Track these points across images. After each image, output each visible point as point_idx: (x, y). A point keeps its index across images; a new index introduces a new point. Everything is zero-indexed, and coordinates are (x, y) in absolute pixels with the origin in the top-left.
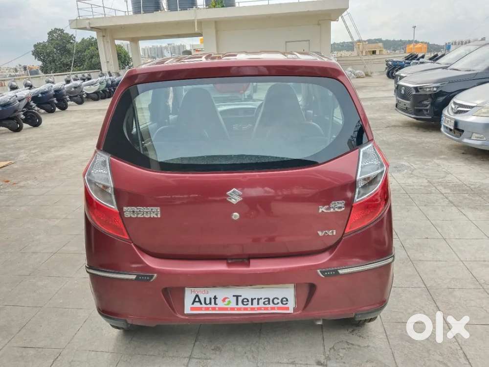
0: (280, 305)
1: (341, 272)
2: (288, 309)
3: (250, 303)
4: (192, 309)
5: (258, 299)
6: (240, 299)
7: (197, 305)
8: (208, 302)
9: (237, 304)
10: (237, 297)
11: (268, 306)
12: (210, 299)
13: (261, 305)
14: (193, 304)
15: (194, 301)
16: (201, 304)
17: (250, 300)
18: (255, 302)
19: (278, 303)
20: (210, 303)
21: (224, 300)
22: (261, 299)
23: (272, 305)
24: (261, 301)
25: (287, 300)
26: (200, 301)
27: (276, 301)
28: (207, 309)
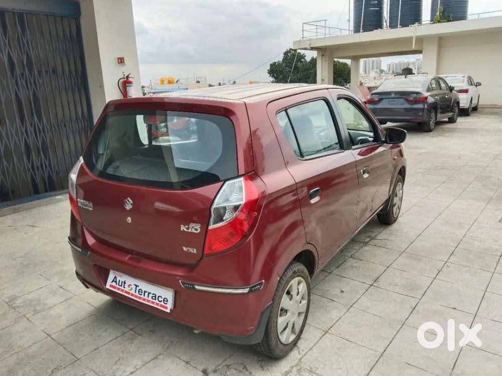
0: (162, 303)
1: (197, 287)
2: (166, 308)
3: (143, 294)
4: (111, 286)
5: (149, 293)
6: (138, 288)
7: (114, 284)
8: (120, 284)
9: (135, 292)
10: (137, 286)
11: (154, 301)
12: (122, 282)
13: (150, 298)
14: (112, 282)
15: (113, 281)
16: (116, 284)
17: (143, 292)
18: (146, 294)
19: (161, 301)
20: (121, 286)
21: (129, 286)
22: (151, 293)
23: (157, 301)
24: (151, 295)
25: (167, 301)
26: (116, 282)
27: (160, 299)
28: (119, 289)
